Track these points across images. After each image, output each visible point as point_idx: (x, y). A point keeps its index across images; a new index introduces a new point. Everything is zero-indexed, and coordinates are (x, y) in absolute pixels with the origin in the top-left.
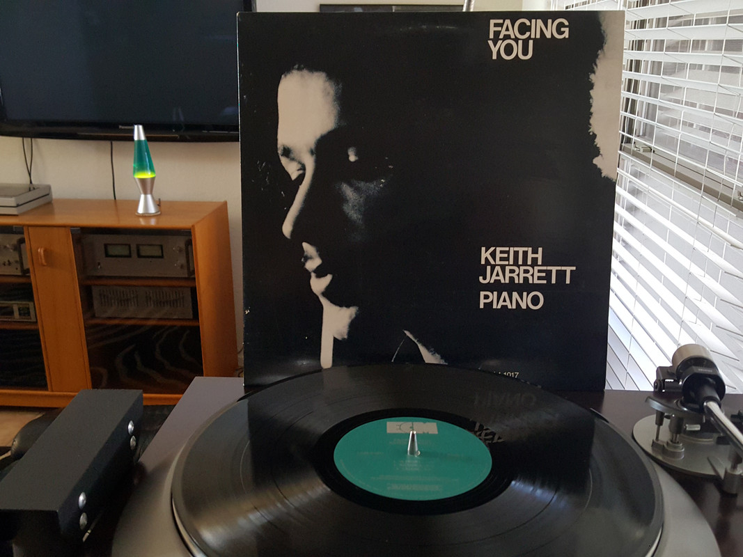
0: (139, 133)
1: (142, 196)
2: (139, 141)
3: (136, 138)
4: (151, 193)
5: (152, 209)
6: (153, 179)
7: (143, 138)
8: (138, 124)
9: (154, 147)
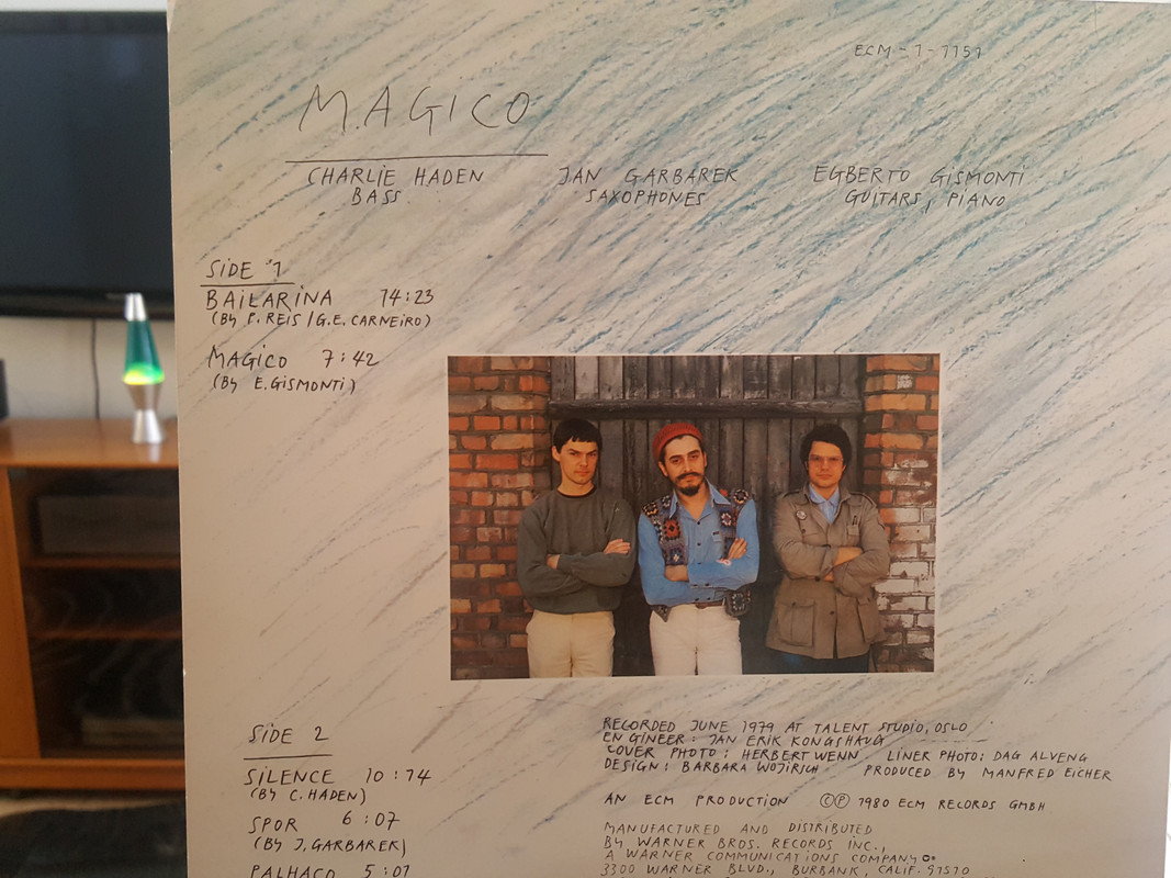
0: (135, 307)
1: (139, 415)
2: (136, 323)
3: (130, 316)
4: (155, 408)
5: (155, 435)
6: (158, 387)
7: (142, 315)
8: (135, 291)
9: (158, 328)
